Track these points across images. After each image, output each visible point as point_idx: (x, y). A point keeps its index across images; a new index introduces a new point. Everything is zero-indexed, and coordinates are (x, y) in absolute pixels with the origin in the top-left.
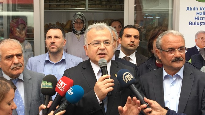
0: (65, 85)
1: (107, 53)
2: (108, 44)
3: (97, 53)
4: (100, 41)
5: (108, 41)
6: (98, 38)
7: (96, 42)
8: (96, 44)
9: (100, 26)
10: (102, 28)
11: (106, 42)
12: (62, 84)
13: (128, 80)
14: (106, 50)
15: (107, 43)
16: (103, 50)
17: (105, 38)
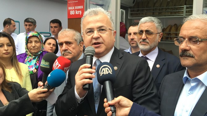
0: (60, 65)
1: (103, 41)
2: (103, 32)
3: (91, 43)
4: (93, 29)
5: (103, 28)
6: (91, 26)
7: (89, 30)
8: (90, 32)
9: (94, 11)
10: (96, 13)
11: (101, 29)
12: (57, 64)
13: (103, 73)
14: (101, 38)
15: (103, 30)
16: (97, 38)
17: (99, 24)
